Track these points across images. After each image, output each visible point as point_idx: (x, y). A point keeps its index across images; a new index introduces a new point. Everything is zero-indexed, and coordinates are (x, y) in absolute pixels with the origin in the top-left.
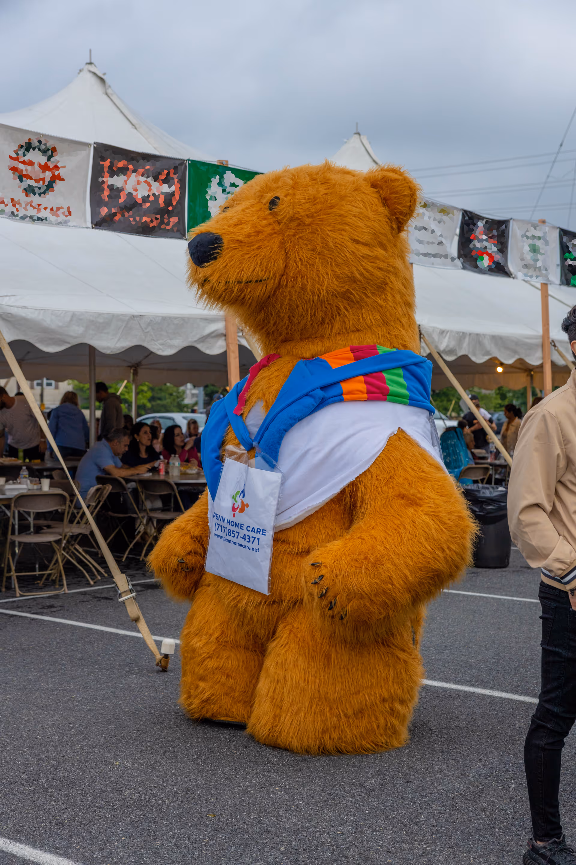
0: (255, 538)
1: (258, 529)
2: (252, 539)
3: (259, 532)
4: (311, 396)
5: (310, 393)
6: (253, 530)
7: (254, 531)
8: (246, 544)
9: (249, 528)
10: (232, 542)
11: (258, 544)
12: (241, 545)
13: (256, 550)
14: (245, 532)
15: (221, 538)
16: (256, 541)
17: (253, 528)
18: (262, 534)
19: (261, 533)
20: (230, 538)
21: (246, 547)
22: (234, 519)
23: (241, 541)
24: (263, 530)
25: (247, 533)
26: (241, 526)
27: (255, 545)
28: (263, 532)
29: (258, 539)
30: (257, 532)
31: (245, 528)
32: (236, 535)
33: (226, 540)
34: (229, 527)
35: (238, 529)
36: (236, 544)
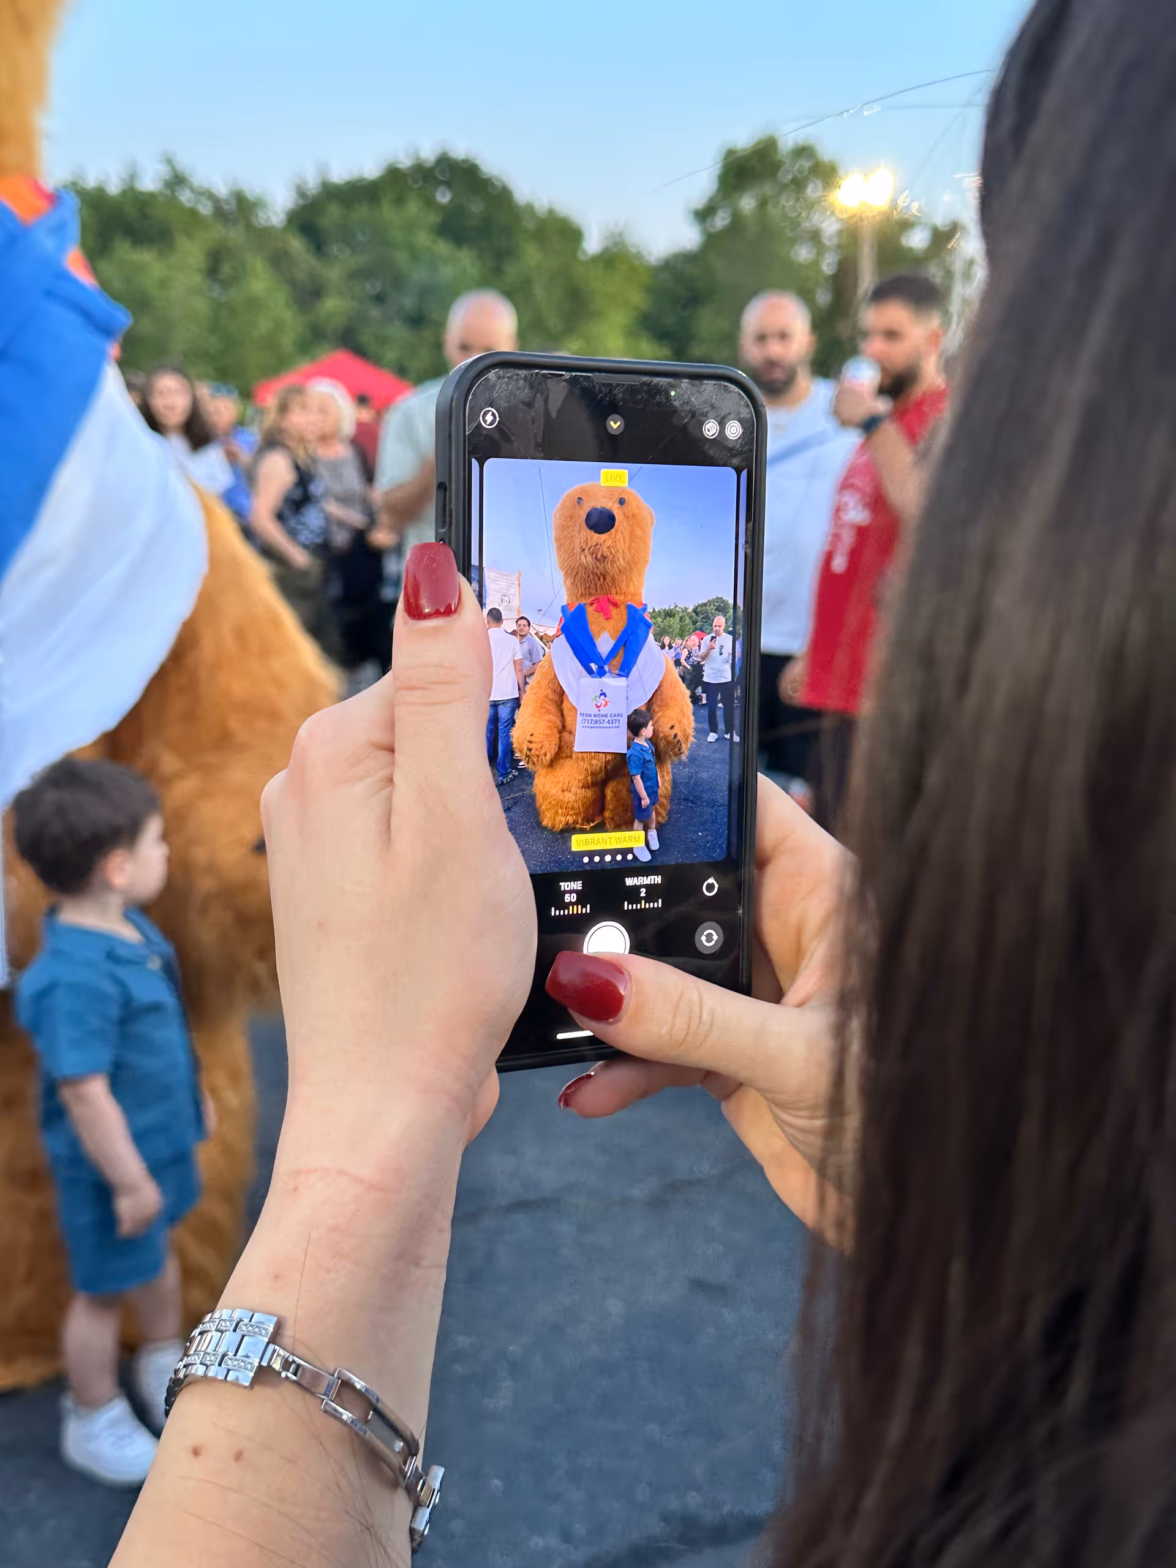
2: (614, 722)
7: (616, 716)
8: (609, 725)
9: (611, 716)
10: (598, 727)
11: (620, 723)
12: (606, 728)
13: (616, 727)
14: (609, 718)
15: (589, 727)
16: (617, 722)
17: (615, 714)
19: (620, 716)
21: (609, 727)
23: (606, 725)
26: (606, 715)
27: (618, 724)
29: (619, 720)
31: (608, 716)
32: (602, 722)
33: (593, 727)
34: (595, 718)
35: (603, 718)
36: (601, 728)
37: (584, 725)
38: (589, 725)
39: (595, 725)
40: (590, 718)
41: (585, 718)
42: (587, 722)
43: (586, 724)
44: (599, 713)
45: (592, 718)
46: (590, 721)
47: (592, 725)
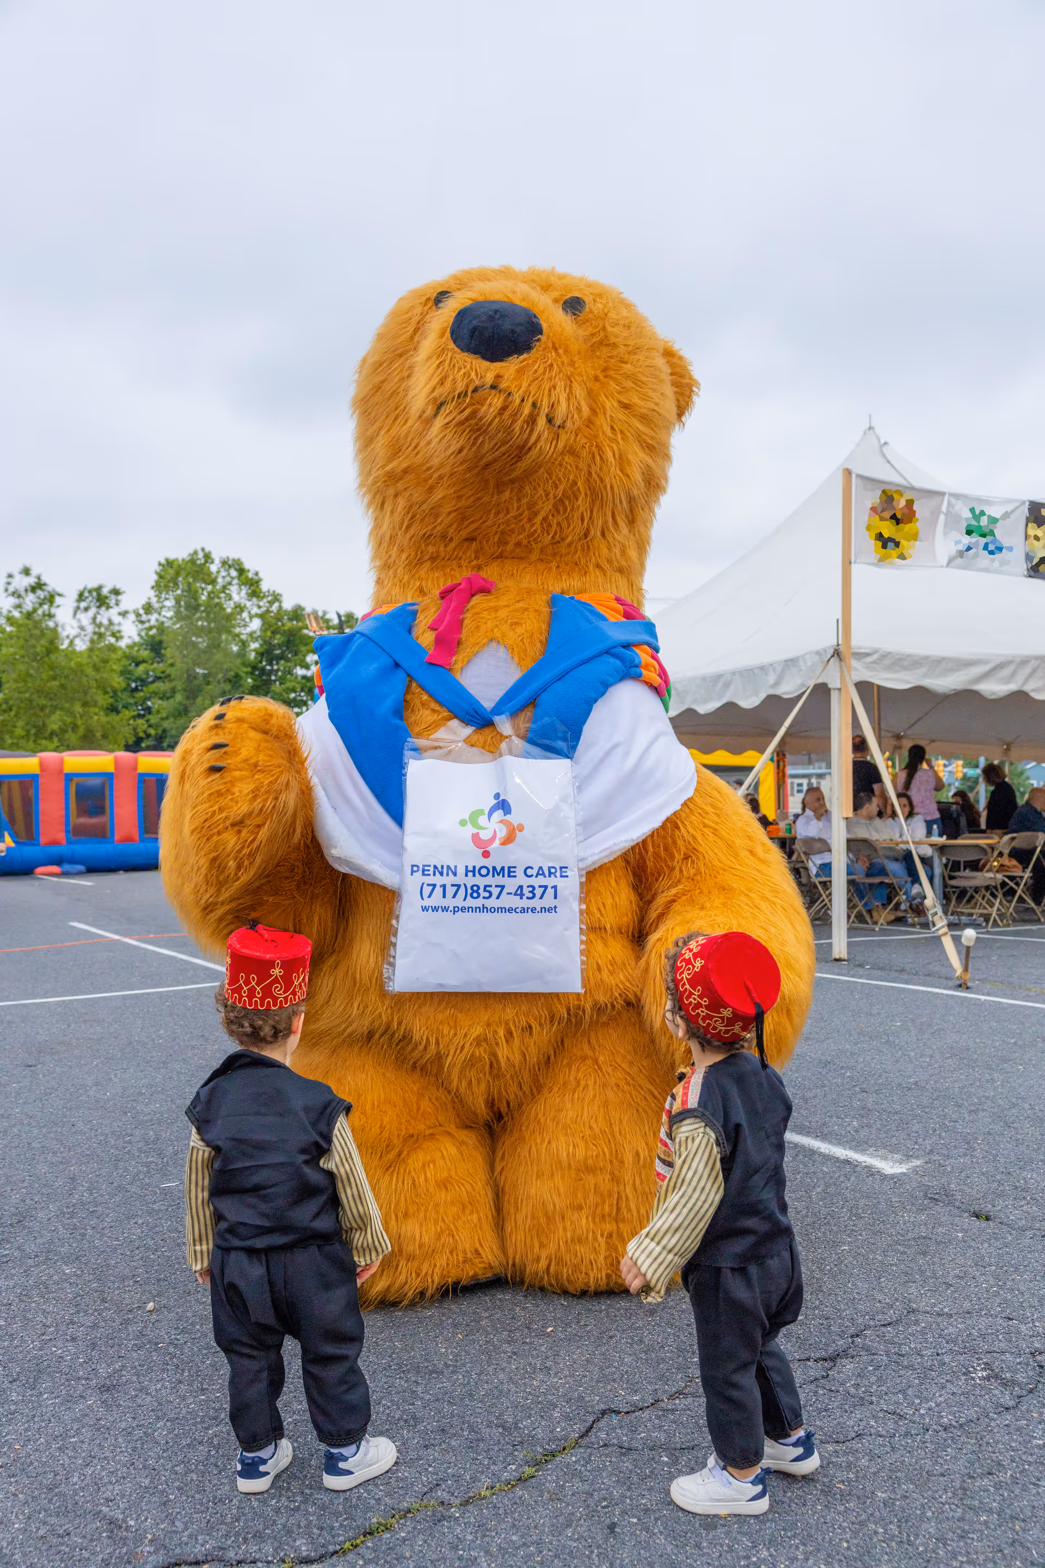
0: (546, 887)
1: (549, 868)
2: (538, 892)
3: (554, 874)
4: (615, 655)
5: (613, 651)
6: (540, 872)
7: (543, 874)
8: (525, 903)
9: (529, 872)
10: (484, 909)
11: (555, 897)
12: (510, 910)
13: (549, 910)
14: (521, 880)
15: (445, 909)
16: (550, 892)
17: (541, 868)
18: (562, 876)
19: (558, 874)
20: (479, 903)
21: (523, 910)
22: (489, 863)
23: (516, 902)
24: (561, 868)
25: (526, 882)
26: (510, 872)
27: (548, 901)
28: (561, 872)
29: (555, 887)
30: (550, 874)
31: (519, 872)
32: (496, 891)
33: (463, 909)
34: (471, 881)
35: (499, 880)
36: (492, 910)
37: (427, 902)
38: (444, 903)
39: (471, 902)
40: (449, 880)
41: (431, 879)
42: (439, 890)
43: (437, 899)
44: (485, 862)
45: (460, 879)
46: (450, 891)
47: (459, 902)
